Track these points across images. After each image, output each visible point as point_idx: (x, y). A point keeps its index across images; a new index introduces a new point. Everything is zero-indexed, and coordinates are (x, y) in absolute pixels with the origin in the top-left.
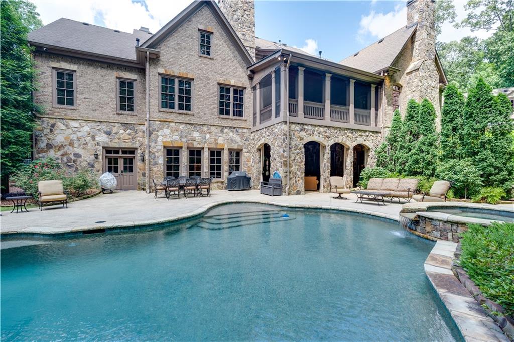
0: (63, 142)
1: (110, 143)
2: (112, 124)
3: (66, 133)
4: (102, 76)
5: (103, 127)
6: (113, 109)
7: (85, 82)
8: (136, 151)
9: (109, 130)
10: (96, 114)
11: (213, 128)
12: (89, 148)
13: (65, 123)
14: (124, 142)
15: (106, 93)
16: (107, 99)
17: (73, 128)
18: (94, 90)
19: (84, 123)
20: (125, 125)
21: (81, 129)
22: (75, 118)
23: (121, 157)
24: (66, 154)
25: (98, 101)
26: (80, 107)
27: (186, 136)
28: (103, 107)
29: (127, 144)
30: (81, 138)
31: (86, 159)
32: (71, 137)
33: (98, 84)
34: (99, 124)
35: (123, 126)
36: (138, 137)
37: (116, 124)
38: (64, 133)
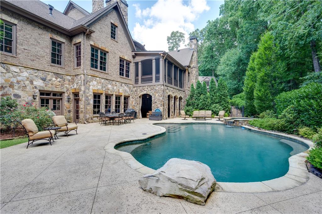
0: (4, 84)
1: (45, 87)
2: (47, 73)
3: (6, 76)
4: (39, 34)
5: (40, 74)
6: (48, 61)
7: (24, 35)
8: (63, 94)
9: (44, 77)
10: (34, 64)
11: (117, 83)
12: (27, 90)
13: (6, 67)
14: (56, 87)
15: (42, 48)
16: (43, 53)
17: (13, 73)
18: (32, 44)
19: (24, 70)
20: (57, 75)
21: (21, 74)
22: (16, 64)
23: (51, 98)
24: (6, 95)
25: (36, 53)
26: (19, 55)
27: (105, 87)
28: (39, 59)
29: (58, 89)
30: (20, 82)
31: (25, 99)
32: (12, 80)
33: (35, 39)
34: (36, 71)
35: (55, 75)
36: (66, 84)
37: (50, 73)
38: (5, 76)
